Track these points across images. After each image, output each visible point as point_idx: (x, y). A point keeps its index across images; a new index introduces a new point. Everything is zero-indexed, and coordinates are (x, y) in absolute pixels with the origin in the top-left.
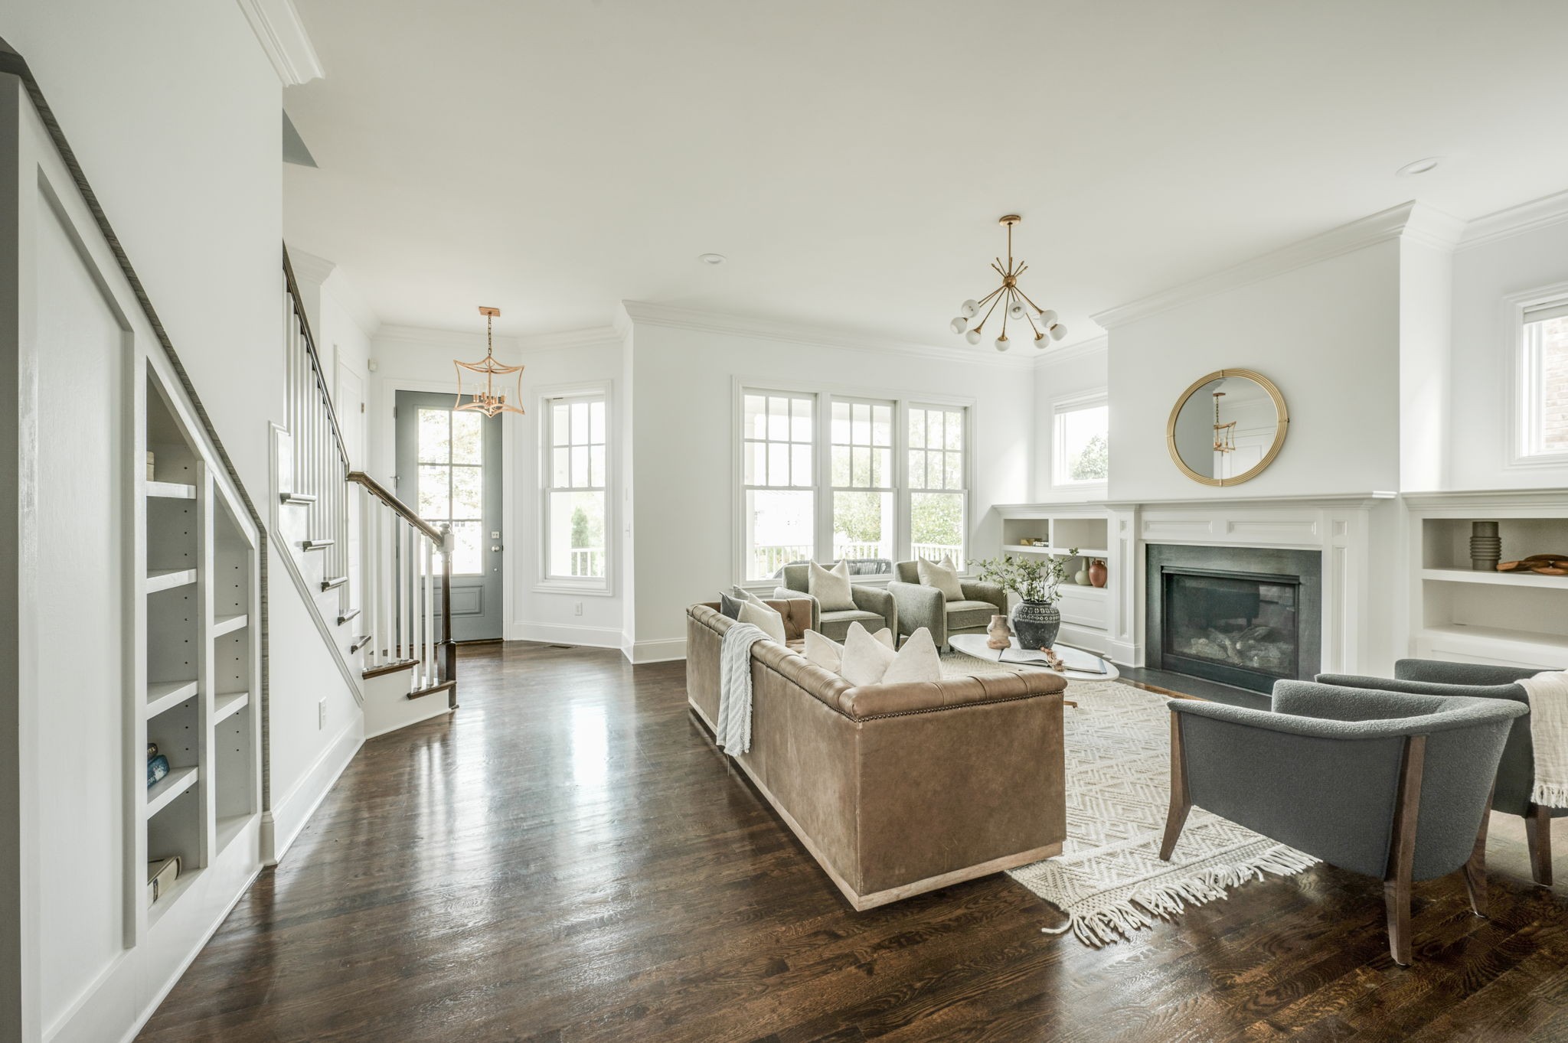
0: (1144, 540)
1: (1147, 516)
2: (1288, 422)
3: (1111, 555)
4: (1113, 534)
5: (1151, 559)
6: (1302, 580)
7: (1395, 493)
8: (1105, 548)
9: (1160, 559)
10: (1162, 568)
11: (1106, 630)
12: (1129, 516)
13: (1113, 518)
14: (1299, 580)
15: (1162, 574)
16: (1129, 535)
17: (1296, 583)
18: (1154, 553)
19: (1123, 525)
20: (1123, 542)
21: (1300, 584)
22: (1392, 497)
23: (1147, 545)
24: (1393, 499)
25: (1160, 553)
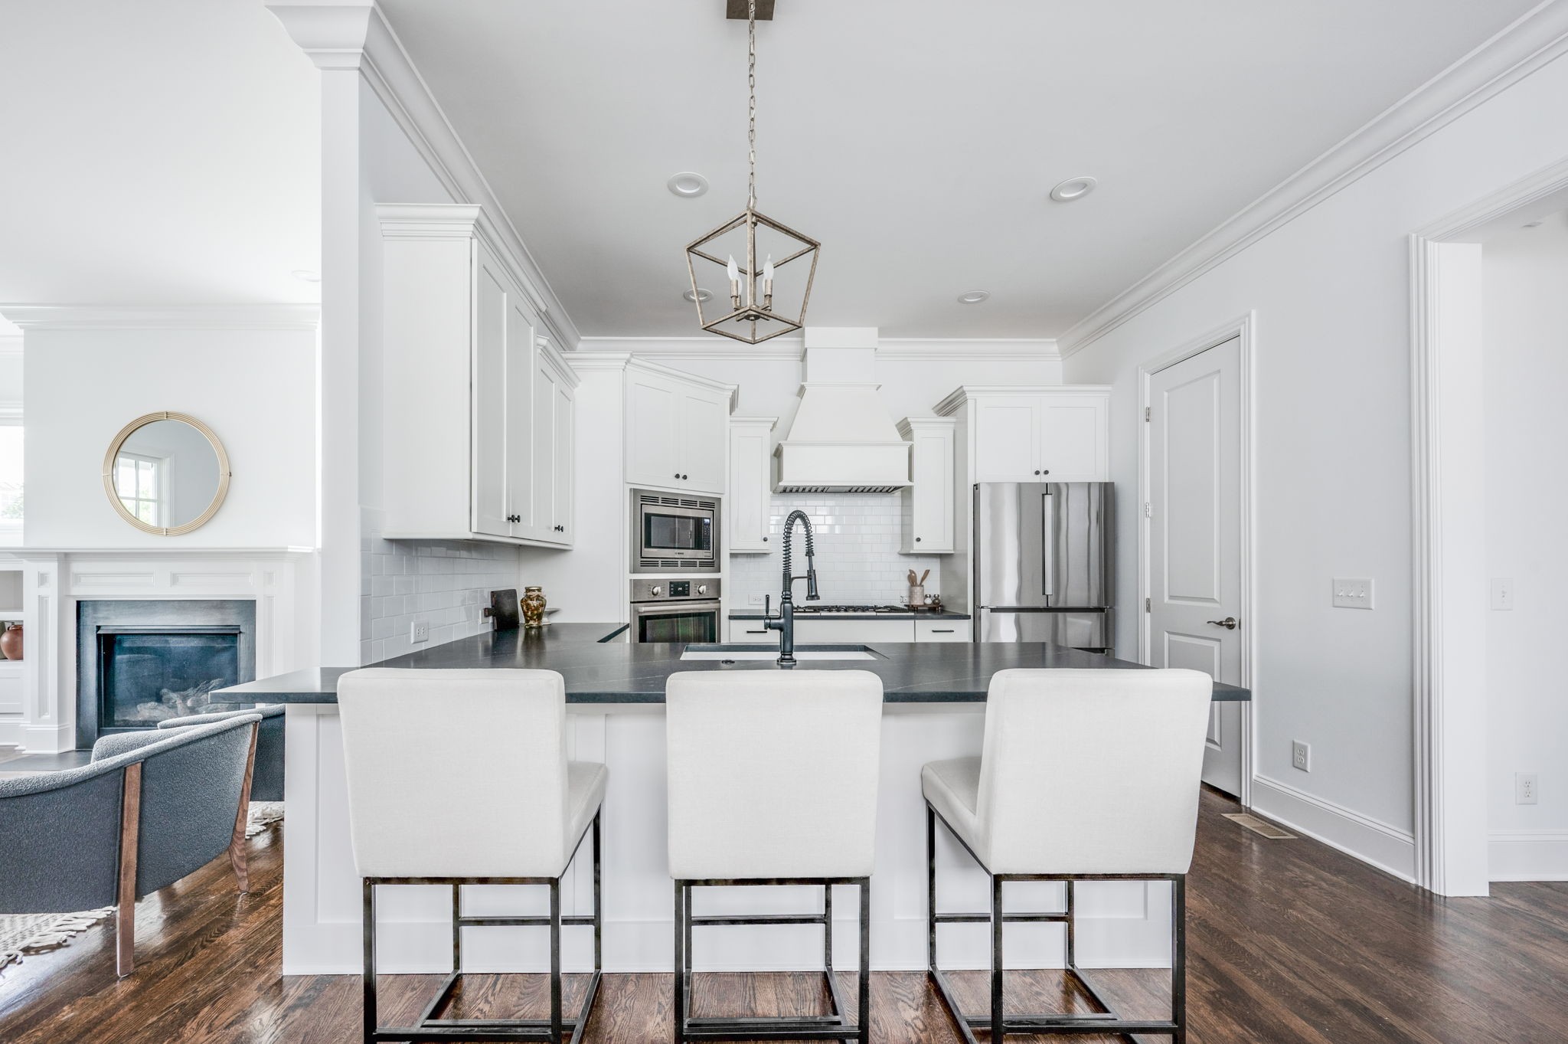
0: (74, 596)
1: (77, 567)
2: (230, 475)
3: (27, 617)
4: (31, 590)
5: (83, 618)
6: (242, 629)
7: (313, 548)
8: (19, 607)
9: (95, 618)
10: (99, 628)
11: (23, 713)
12: (52, 568)
13: (31, 570)
14: (239, 629)
15: (99, 636)
16: (51, 591)
17: (237, 632)
18: (87, 612)
19: (43, 579)
20: (42, 601)
21: (240, 632)
22: (310, 551)
23: (79, 603)
24: (311, 553)
25: (95, 610)
